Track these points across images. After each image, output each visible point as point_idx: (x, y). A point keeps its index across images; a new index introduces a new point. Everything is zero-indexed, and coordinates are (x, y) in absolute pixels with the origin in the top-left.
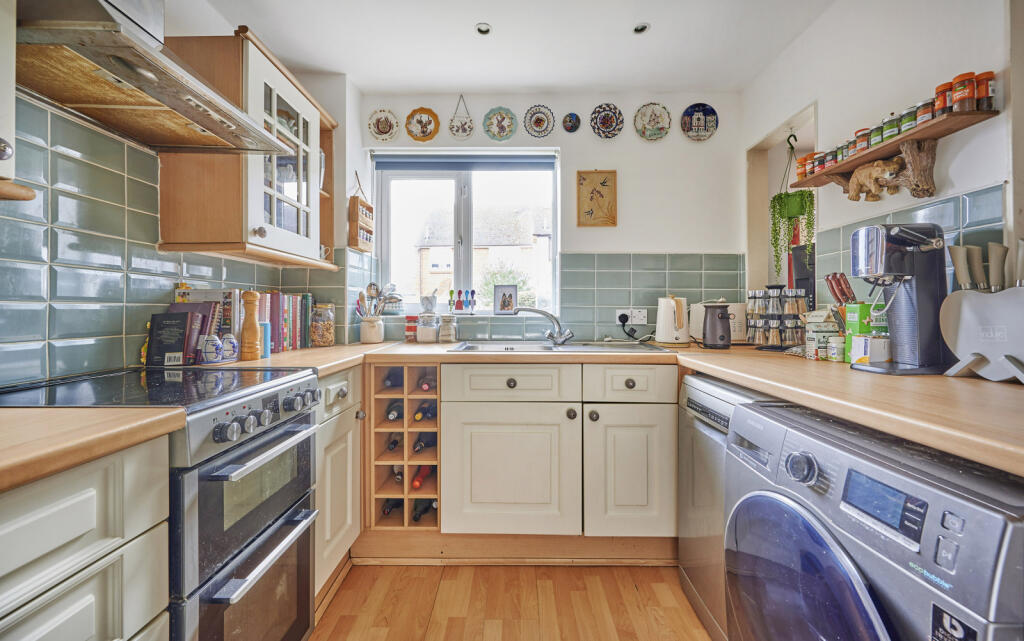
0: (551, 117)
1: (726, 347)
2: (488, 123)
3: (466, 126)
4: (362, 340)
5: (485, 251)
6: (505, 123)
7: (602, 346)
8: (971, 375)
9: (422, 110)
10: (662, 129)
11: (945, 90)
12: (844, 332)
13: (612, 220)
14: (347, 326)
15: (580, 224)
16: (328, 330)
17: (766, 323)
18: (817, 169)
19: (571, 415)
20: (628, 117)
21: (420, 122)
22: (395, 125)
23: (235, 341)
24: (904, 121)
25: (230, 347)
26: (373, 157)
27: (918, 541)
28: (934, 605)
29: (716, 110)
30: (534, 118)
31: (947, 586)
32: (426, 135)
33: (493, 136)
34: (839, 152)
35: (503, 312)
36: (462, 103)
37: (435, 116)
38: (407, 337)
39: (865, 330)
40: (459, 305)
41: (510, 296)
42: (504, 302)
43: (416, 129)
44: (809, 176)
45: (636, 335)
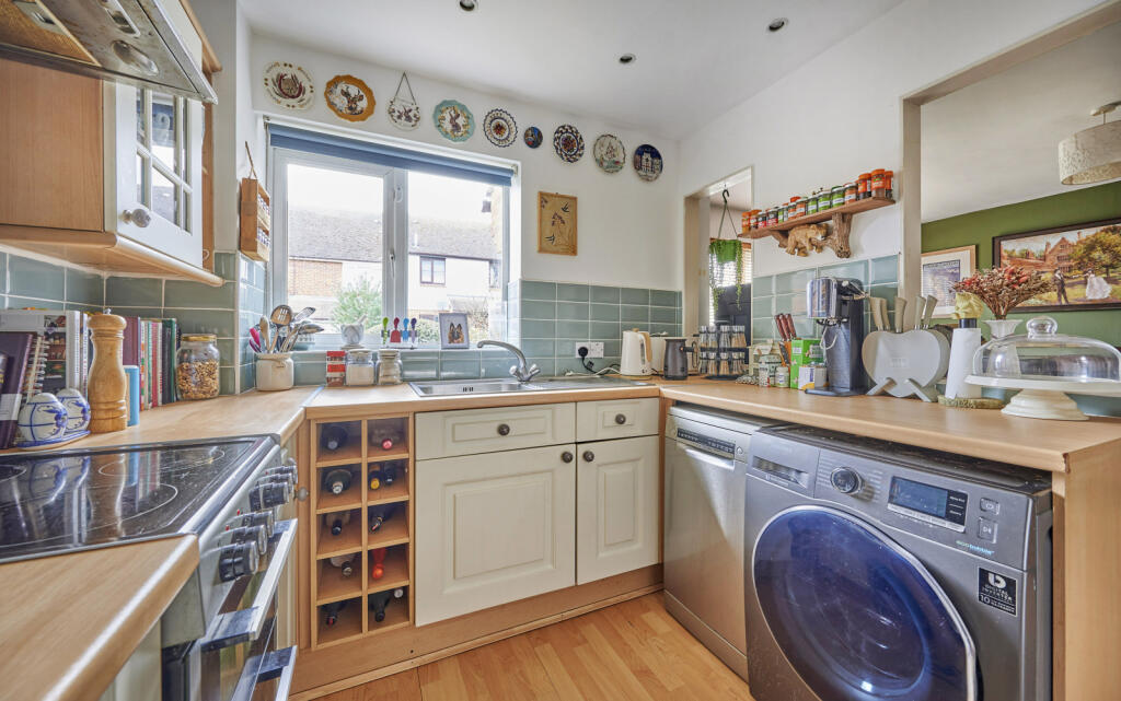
0: (513, 125)
1: (684, 378)
2: (439, 116)
3: (411, 114)
4: (260, 387)
5: (337, 266)
6: (460, 121)
7: (564, 380)
8: (884, 394)
9: (349, 79)
10: (617, 162)
11: (867, 178)
12: (789, 362)
13: (572, 250)
14: (238, 367)
15: (541, 250)
16: (210, 374)
17: (718, 355)
18: (760, 224)
19: (566, 458)
20: (588, 142)
21: (346, 94)
22: (308, 90)
23: (84, 401)
24: (836, 196)
25: (77, 412)
26: (267, 126)
27: (963, 524)
28: (980, 569)
29: (662, 155)
30: (494, 124)
31: (990, 552)
32: (354, 113)
33: (446, 134)
34: (780, 213)
35: (452, 345)
36: (404, 82)
37: (369, 92)
38: (328, 380)
39: (807, 362)
40: (396, 337)
41: (459, 325)
42: (452, 333)
43: (342, 102)
44: (753, 230)
45: (594, 369)
